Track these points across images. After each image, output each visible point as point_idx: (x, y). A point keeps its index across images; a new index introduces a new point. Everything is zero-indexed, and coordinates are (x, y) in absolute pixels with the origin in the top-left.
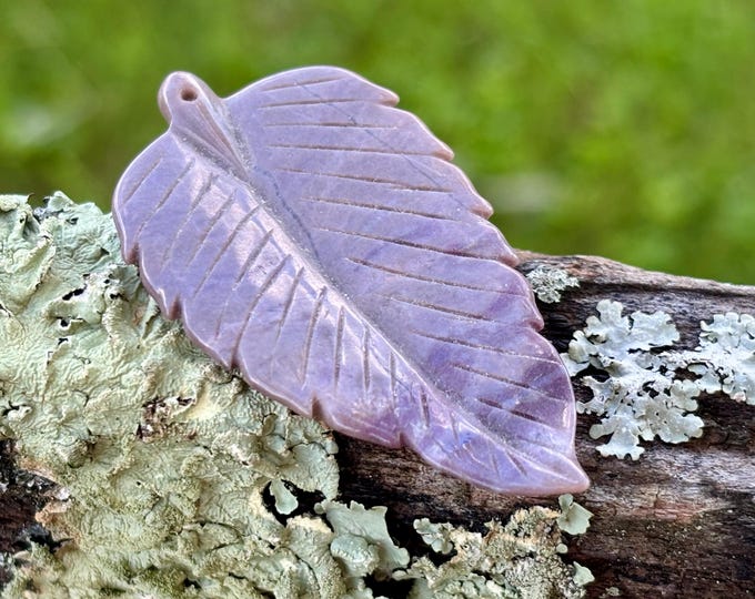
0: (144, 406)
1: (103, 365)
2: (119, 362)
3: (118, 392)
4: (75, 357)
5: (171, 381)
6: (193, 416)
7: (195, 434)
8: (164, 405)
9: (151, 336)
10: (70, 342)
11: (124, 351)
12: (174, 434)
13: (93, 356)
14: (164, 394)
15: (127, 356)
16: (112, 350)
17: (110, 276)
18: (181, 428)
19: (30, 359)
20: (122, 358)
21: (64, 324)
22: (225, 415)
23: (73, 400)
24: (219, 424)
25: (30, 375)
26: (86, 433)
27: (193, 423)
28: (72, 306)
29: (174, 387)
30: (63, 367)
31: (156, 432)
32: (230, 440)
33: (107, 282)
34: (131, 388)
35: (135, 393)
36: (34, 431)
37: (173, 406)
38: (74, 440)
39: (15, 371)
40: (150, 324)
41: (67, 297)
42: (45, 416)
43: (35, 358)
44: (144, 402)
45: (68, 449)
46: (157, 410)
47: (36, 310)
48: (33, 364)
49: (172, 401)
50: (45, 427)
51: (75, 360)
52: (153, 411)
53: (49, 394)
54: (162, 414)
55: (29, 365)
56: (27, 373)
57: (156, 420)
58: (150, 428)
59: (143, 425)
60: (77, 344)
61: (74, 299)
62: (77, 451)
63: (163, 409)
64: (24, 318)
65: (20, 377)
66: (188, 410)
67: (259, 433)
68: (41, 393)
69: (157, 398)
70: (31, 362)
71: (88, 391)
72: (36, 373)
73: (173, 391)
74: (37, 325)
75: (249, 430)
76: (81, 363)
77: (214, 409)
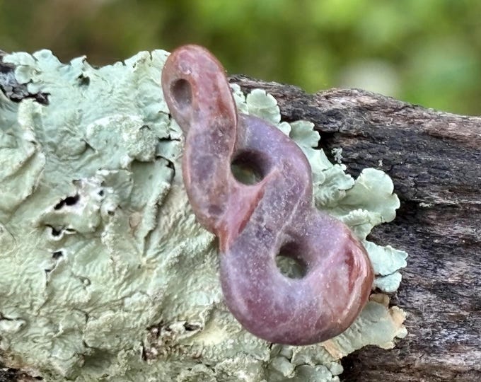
0: (149, 329)
1: (104, 287)
2: (121, 285)
3: (122, 315)
4: (72, 275)
5: (176, 306)
6: (200, 340)
7: (200, 356)
8: (169, 330)
9: (150, 253)
10: (65, 258)
11: (127, 273)
12: (177, 354)
13: (92, 275)
14: (169, 319)
15: (129, 278)
16: (114, 272)
17: (103, 184)
18: (185, 350)
19: (24, 273)
20: (125, 280)
21: (56, 233)
22: (232, 341)
23: (70, 318)
24: (227, 350)
25: (25, 291)
26: (82, 345)
27: (197, 346)
28: (63, 216)
29: (180, 312)
30: (62, 287)
31: (160, 354)
32: (239, 366)
33: (101, 193)
34: (135, 312)
35: (139, 317)
36: (25, 340)
37: (180, 332)
38: (71, 354)
39: (9, 286)
40: (148, 238)
41: (58, 207)
42: (40, 328)
43: (29, 274)
44: (148, 326)
45: (65, 364)
46: (162, 334)
47: (26, 219)
48: (27, 280)
49: (178, 326)
50: (38, 338)
51: (73, 280)
52: (158, 334)
53: (45, 309)
54: (167, 337)
55: (24, 280)
56: (22, 289)
57: (160, 343)
58: (154, 351)
59: (147, 348)
60: (73, 260)
61: (66, 209)
62: (75, 366)
63: (168, 334)
64: (14, 228)
65: (15, 293)
66: (194, 336)
67: (266, 358)
68: (36, 308)
69: (162, 322)
70: (26, 277)
71: (87, 310)
72: (32, 289)
73: (179, 316)
74: (28, 236)
75: (257, 357)
76: (79, 283)
77: (221, 334)
